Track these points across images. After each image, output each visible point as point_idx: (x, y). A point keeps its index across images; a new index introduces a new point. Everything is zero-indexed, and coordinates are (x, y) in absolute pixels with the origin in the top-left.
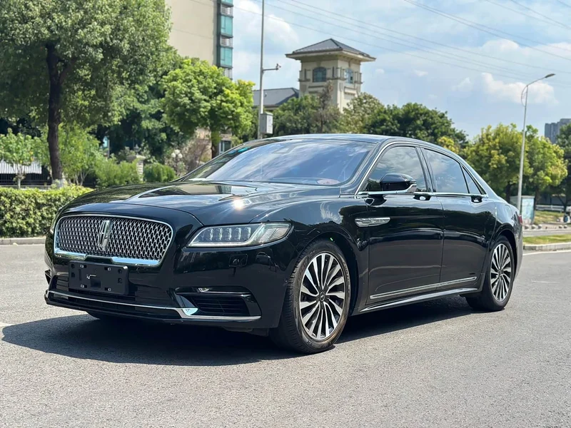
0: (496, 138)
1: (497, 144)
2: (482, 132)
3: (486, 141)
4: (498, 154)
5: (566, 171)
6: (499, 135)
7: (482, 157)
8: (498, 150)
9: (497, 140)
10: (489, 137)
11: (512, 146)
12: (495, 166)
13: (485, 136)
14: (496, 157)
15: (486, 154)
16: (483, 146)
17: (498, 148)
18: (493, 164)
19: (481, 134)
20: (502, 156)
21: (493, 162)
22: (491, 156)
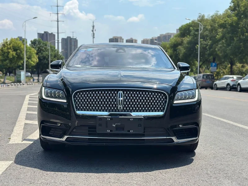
0: (11, 44)
1: (12, 47)
2: (4, 41)
3: (6, 45)
4: (12, 51)
5: (38, 60)
6: (12, 43)
7: (5, 53)
8: (12, 49)
9: (11, 45)
10: (7, 43)
11: (19, 47)
12: (11, 57)
13: (5, 43)
14: (11, 53)
15: (6, 51)
16: (5, 47)
17: (12, 48)
18: (10, 56)
19: (3, 42)
20: (14, 52)
21: (10, 55)
22: (8, 53)
